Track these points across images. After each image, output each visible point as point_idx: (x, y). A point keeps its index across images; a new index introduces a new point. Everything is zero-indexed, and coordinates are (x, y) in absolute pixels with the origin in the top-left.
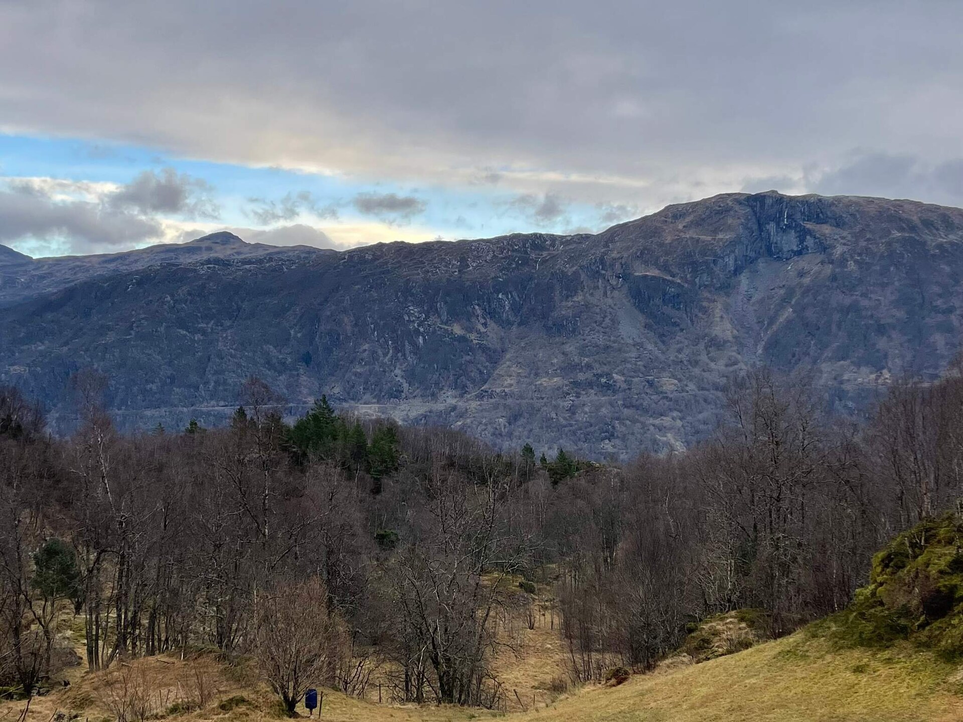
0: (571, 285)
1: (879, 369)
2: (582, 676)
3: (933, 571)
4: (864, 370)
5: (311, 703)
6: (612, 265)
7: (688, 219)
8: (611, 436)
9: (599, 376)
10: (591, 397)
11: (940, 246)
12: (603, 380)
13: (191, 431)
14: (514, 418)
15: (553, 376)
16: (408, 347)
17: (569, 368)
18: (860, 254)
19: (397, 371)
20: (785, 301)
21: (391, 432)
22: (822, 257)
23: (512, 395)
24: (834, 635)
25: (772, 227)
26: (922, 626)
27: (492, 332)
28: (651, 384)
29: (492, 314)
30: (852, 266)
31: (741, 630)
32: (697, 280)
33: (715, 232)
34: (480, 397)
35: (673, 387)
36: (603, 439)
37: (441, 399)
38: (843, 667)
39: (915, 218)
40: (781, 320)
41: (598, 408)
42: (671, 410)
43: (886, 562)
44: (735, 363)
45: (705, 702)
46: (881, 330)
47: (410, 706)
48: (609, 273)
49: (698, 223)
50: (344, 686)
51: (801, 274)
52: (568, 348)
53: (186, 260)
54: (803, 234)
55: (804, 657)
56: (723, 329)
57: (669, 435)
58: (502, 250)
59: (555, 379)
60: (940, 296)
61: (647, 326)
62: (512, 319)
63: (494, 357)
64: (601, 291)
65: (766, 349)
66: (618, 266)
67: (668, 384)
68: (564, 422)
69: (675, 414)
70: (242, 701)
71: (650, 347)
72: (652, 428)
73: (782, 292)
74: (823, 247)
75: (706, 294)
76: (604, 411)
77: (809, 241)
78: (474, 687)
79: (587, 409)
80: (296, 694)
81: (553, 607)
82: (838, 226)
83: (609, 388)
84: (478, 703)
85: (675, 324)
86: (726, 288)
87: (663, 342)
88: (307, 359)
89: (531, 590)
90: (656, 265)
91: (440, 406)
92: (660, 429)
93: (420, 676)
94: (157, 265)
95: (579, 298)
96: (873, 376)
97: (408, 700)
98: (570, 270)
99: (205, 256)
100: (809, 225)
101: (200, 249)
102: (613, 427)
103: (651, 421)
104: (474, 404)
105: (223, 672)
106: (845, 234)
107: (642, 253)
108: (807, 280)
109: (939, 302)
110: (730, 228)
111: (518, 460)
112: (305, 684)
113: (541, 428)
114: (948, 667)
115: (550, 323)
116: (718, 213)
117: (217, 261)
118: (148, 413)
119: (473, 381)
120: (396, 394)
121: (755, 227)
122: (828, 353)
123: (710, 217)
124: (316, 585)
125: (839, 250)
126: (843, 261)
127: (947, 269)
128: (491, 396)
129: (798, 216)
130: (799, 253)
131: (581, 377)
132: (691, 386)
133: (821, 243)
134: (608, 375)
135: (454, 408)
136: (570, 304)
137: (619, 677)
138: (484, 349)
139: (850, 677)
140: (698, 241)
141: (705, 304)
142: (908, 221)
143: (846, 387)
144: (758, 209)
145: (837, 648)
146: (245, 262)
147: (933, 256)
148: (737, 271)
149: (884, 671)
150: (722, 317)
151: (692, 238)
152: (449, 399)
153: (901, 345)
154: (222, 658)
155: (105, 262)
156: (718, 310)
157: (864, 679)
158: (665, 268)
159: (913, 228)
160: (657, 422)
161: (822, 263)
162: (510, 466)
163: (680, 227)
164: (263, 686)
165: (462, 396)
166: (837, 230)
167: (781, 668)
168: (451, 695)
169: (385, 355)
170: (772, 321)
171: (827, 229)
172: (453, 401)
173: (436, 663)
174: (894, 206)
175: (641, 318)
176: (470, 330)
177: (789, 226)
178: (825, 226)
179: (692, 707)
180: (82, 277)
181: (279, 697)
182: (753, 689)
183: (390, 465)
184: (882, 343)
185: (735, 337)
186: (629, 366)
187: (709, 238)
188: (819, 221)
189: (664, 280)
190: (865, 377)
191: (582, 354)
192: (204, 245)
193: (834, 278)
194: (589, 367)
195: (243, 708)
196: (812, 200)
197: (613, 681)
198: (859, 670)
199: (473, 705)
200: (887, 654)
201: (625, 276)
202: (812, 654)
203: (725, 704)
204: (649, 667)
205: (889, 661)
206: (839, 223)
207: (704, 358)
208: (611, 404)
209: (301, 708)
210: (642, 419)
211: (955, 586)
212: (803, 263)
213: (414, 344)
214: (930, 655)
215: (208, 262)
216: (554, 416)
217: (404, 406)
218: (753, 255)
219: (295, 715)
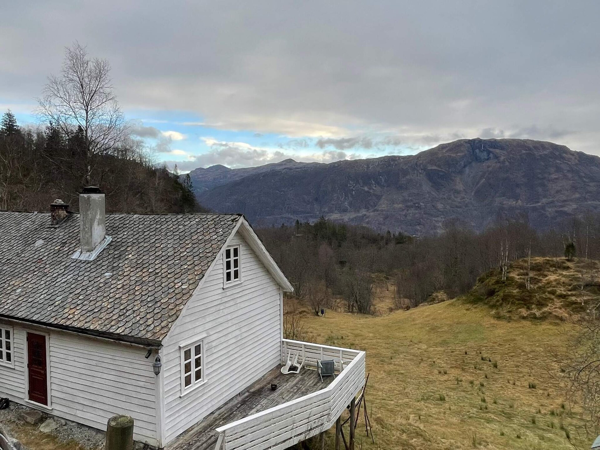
0: (405, 173)
1: (517, 200)
2: (398, 308)
3: (490, 283)
4: (511, 200)
5: (322, 313)
6: (420, 166)
7: (447, 149)
8: (419, 224)
9: (415, 204)
10: (412, 211)
11: (540, 156)
12: (417, 205)
13: (282, 227)
14: (386, 218)
15: (399, 204)
16: (349, 195)
17: (405, 201)
18: (510, 159)
19: (346, 203)
20: (482, 177)
21: (344, 227)
22: (496, 160)
23: (384, 210)
24: (463, 300)
25: (477, 151)
26: (486, 299)
27: (377, 189)
28: (433, 206)
29: (378, 183)
30: (507, 163)
31: (445, 296)
32: (450, 170)
33: (457, 153)
34: (374, 211)
35: (441, 207)
36: (416, 225)
37: (361, 212)
38: (464, 308)
39: (531, 146)
40: (481, 183)
41: (415, 214)
42: (441, 215)
43: (479, 280)
44: (464, 198)
45: (427, 317)
46: (518, 186)
47: (349, 314)
48: (419, 168)
49: (450, 150)
50: (331, 308)
51: (488, 167)
52: (404, 194)
53: (278, 168)
54: (489, 153)
55: (455, 305)
56: (460, 187)
57: (440, 224)
58: (381, 161)
59: (400, 205)
60: (540, 173)
61: (432, 186)
62: (385, 185)
63: (379, 197)
64: (416, 175)
65: (475, 193)
66: (422, 166)
67: (440, 206)
68: (403, 219)
69: (442, 216)
70: (305, 311)
71: (433, 193)
72: (434, 221)
73: (481, 173)
74: (496, 157)
75: (453, 175)
76: (417, 215)
77: (491, 155)
78: (368, 308)
79: (411, 215)
80: (318, 310)
81: (394, 284)
82: (502, 149)
83: (419, 208)
84: (369, 313)
85: (442, 185)
86: (461, 172)
87: (438, 191)
88: (316, 200)
89: (388, 279)
90: (436, 165)
91: (360, 215)
92: (437, 221)
93: (353, 306)
94: (269, 170)
95: (408, 177)
96: (514, 202)
97: (349, 312)
98: (405, 168)
99: (284, 167)
100: (491, 150)
101: (282, 164)
102: (420, 221)
103: (434, 219)
104: (372, 214)
105: (298, 302)
106: (505, 152)
107: (430, 161)
108: (490, 169)
109: (540, 176)
110: (462, 152)
111: (385, 235)
112: (321, 307)
113: (395, 221)
114: (491, 310)
115: (398, 186)
116: (458, 146)
117: (287, 168)
118: (267, 217)
119: (371, 206)
120: (345, 211)
121: (471, 151)
122: (497, 195)
123: (455, 148)
124: (323, 282)
125: (502, 158)
126: (504, 162)
127: (543, 164)
128: (378, 211)
129: (487, 146)
130: (488, 159)
131: (409, 204)
132: (448, 207)
133: (495, 155)
134: (419, 203)
135: (365, 215)
136: (405, 179)
137: (408, 308)
138: (375, 195)
139: (465, 312)
140: (451, 156)
141: (453, 178)
142: (528, 147)
143: (504, 206)
144: (472, 144)
145: (463, 304)
146: (296, 168)
147: (538, 159)
148: (465, 167)
149: (474, 310)
150: (459, 183)
151: (448, 156)
152: (363, 212)
153: (525, 191)
154: (297, 299)
155: (253, 170)
156: (458, 179)
157: (468, 312)
158: (439, 166)
159: (530, 149)
160: (436, 219)
161: (496, 163)
162: (382, 238)
163: (444, 151)
164: (310, 308)
165: (368, 211)
166: (501, 151)
167: (448, 308)
168: (361, 311)
169: (342, 198)
170: (478, 183)
171: (498, 151)
172: (365, 213)
173: (357, 302)
174: (523, 142)
175: (430, 184)
176: (370, 189)
177: (484, 150)
178: (497, 150)
179: (423, 318)
180: (246, 175)
181: (314, 311)
182: (440, 314)
183: (343, 238)
184: (518, 190)
185: (464, 190)
186: (426, 200)
187: (455, 155)
188: (495, 148)
189: (438, 170)
190: (512, 203)
191: (409, 196)
192: (284, 163)
193: (500, 168)
194: (411, 200)
195: (305, 313)
196: (492, 141)
197: (406, 309)
198: (467, 310)
199: (368, 314)
200: (475, 306)
201: (425, 169)
202: (457, 305)
203: (431, 317)
204: (416, 306)
205: (476, 308)
206: (502, 148)
207: (453, 197)
208: (420, 213)
209: (320, 314)
210: (430, 218)
211: (496, 288)
212: (489, 163)
213: (352, 195)
214: (487, 306)
215: (285, 169)
216: (399, 217)
217: (348, 214)
218: (470, 161)
219: (319, 316)
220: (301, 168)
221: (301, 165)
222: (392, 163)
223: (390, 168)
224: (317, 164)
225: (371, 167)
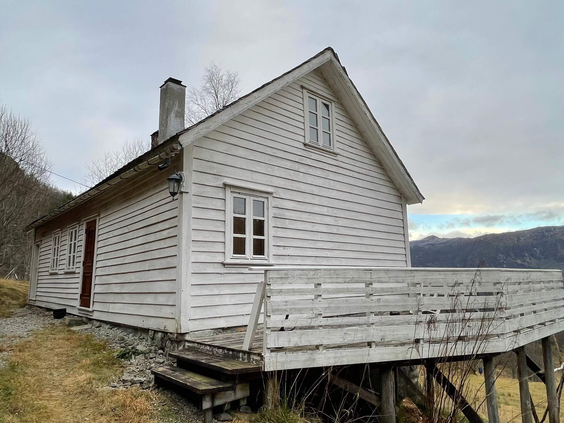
27: (533, 262)
29: (532, 255)
62: (541, 257)
99: (427, 243)
101: (425, 241)
115: (558, 258)
117: (430, 244)
176: (524, 261)
219: (476, 375)
220: (445, 243)
221: (444, 241)
222: (547, 234)
223: (544, 239)
224: (461, 239)
225: (522, 239)
